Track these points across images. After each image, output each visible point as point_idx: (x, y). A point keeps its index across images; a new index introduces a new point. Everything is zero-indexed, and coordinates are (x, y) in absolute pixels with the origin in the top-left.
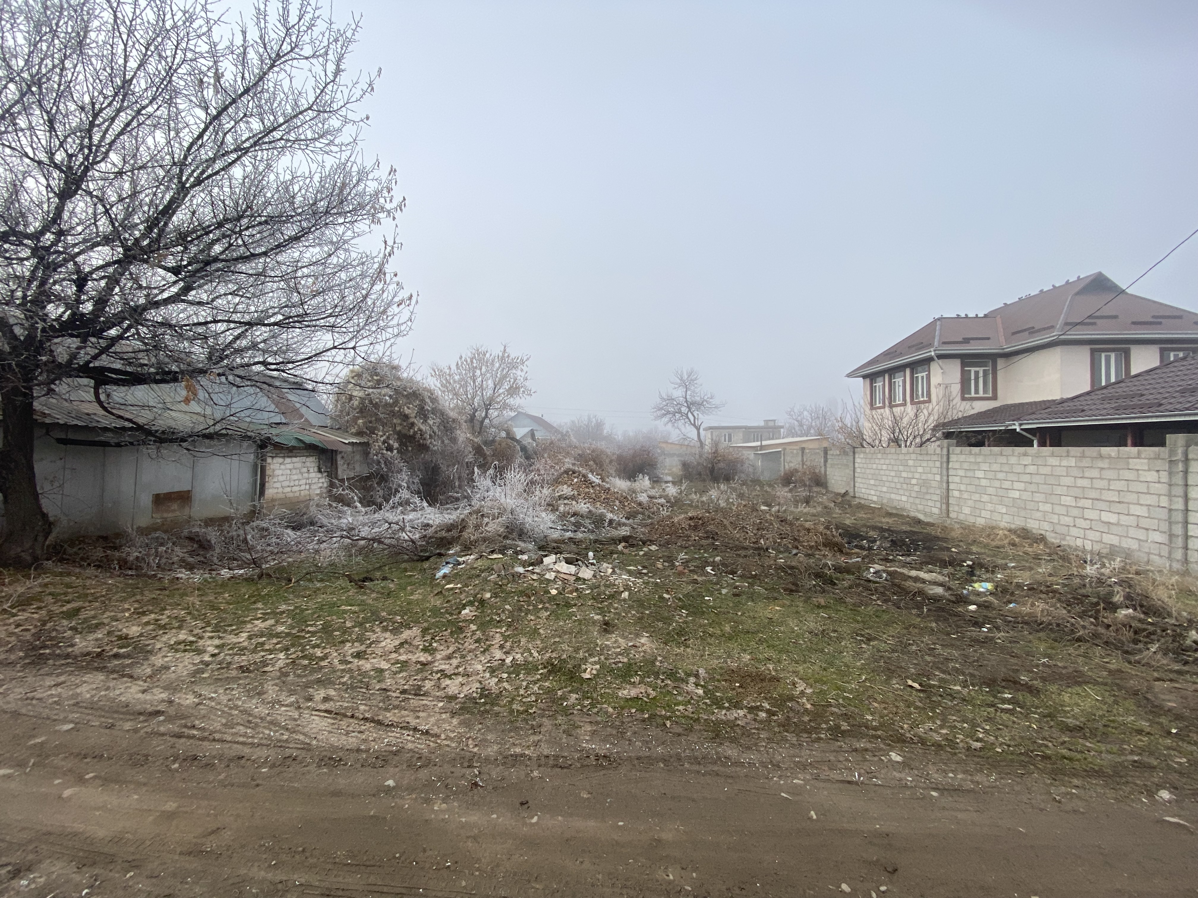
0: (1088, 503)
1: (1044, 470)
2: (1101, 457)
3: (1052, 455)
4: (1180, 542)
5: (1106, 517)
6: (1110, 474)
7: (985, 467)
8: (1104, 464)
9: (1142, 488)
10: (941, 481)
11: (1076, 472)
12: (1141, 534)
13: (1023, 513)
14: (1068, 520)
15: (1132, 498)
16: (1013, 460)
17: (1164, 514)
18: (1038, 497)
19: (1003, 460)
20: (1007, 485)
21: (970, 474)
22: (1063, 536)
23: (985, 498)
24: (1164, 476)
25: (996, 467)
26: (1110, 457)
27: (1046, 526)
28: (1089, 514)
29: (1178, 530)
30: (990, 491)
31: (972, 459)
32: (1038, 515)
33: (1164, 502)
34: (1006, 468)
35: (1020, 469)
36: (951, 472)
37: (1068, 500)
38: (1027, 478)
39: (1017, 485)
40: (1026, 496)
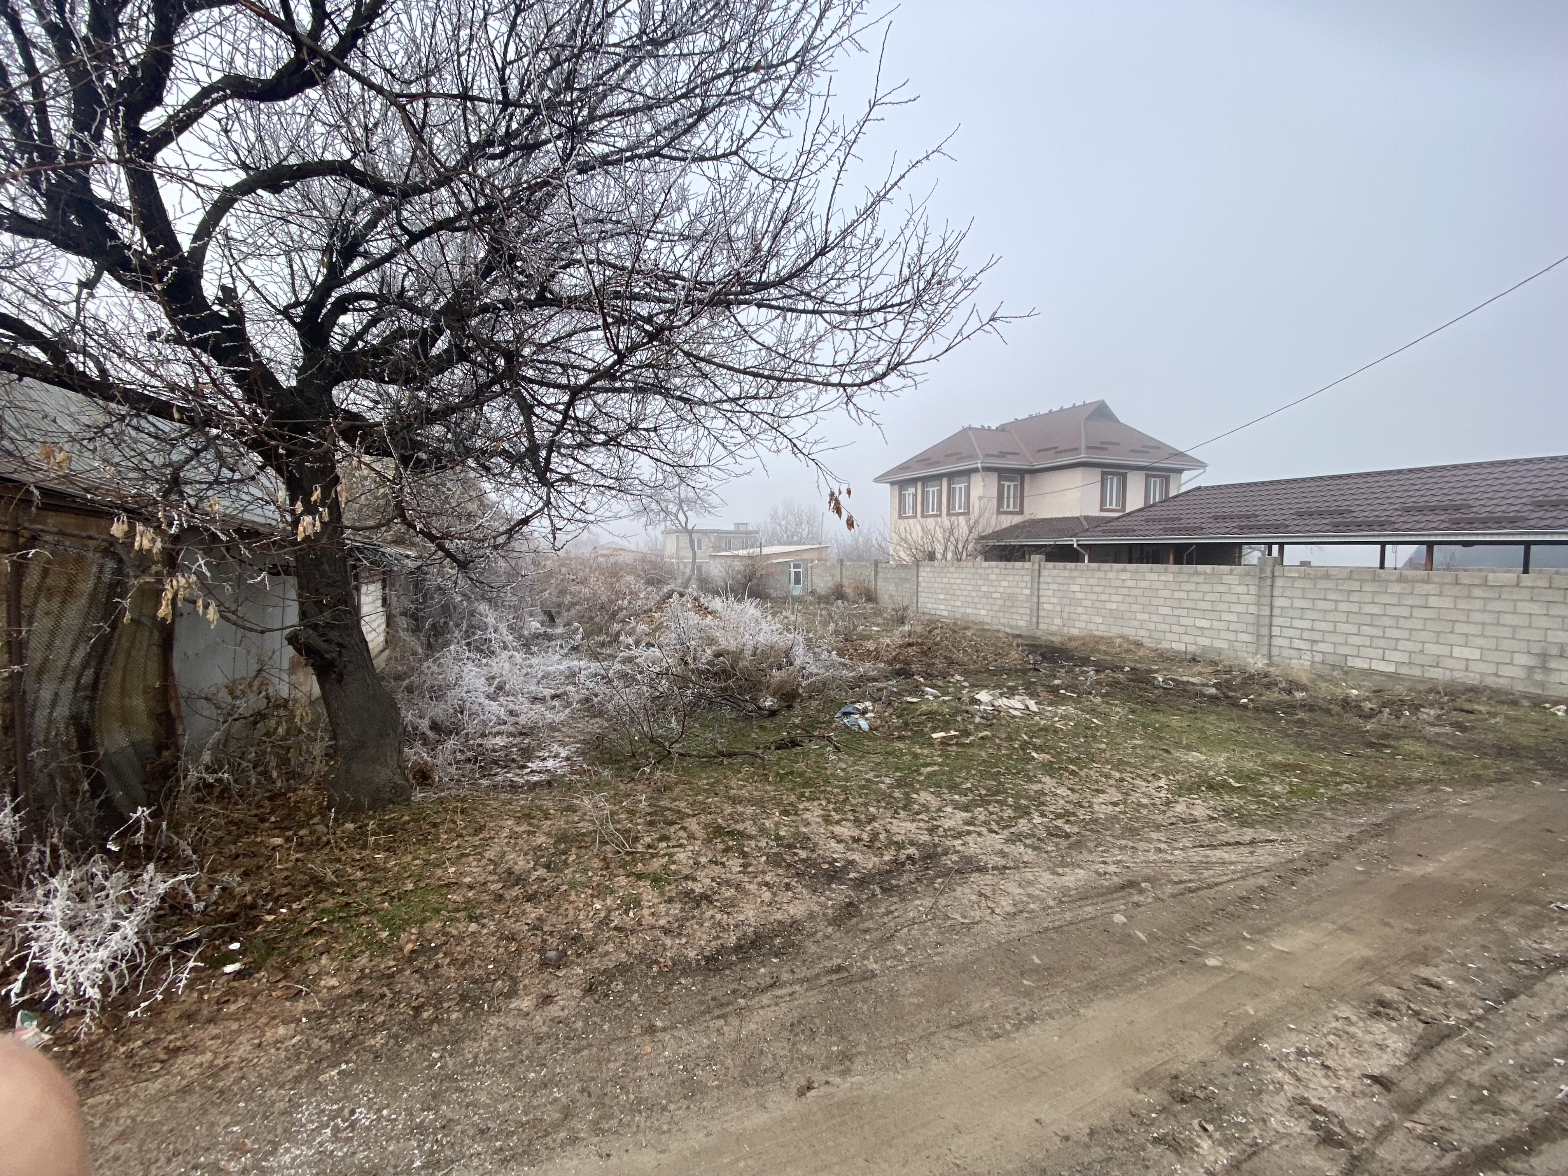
0: (1184, 612)
1: (1145, 584)
2: (1197, 573)
3: (1151, 571)
4: (1266, 640)
5: (1200, 623)
6: (1206, 588)
7: (1082, 581)
8: (1200, 579)
9: (1234, 598)
10: (1032, 594)
11: (1174, 586)
12: (1231, 636)
13: (1120, 622)
14: (1165, 627)
15: (1222, 606)
16: (1111, 575)
17: (1251, 619)
18: (1135, 608)
19: (1101, 575)
20: (1103, 597)
21: (1065, 588)
22: (1159, 641)
23: (1080, 610)
24: (1253, 589)
25: (1092, 581)
26: (1205, 573)
27: (1143, 633)
28: (1184, 621)
29: (1265, 631)
30: (1085, 603)
31: (1067, 573)
32: (1136, 624)
33: (1253, 609)
34: (1104, 583)
35: (1119, 583)
36: (1042, 586)
37: (1165, 610)
38: (1125, 591)
39: (1115, 598)
40: (1123, 607)
